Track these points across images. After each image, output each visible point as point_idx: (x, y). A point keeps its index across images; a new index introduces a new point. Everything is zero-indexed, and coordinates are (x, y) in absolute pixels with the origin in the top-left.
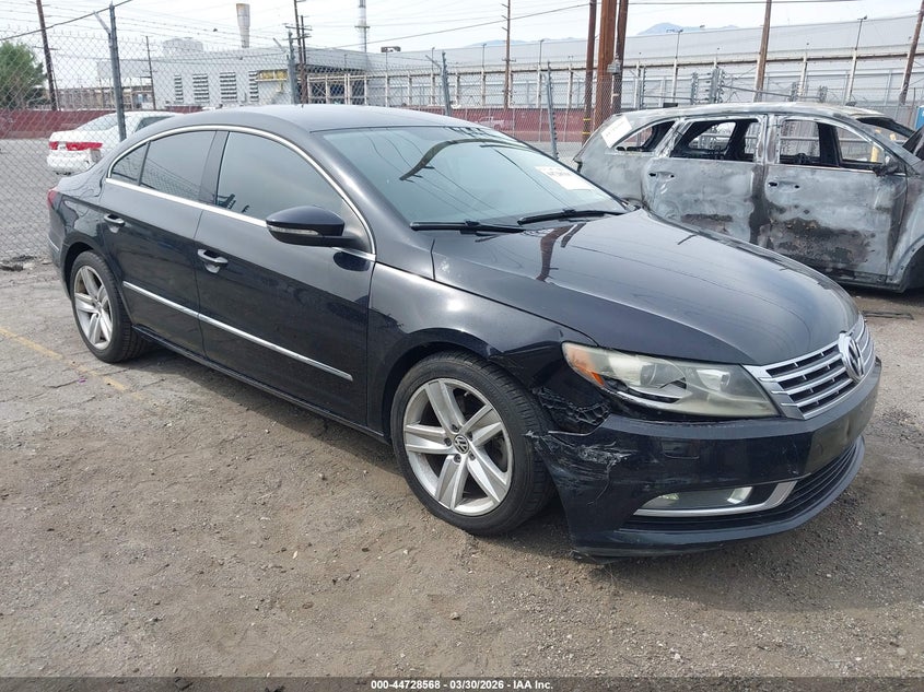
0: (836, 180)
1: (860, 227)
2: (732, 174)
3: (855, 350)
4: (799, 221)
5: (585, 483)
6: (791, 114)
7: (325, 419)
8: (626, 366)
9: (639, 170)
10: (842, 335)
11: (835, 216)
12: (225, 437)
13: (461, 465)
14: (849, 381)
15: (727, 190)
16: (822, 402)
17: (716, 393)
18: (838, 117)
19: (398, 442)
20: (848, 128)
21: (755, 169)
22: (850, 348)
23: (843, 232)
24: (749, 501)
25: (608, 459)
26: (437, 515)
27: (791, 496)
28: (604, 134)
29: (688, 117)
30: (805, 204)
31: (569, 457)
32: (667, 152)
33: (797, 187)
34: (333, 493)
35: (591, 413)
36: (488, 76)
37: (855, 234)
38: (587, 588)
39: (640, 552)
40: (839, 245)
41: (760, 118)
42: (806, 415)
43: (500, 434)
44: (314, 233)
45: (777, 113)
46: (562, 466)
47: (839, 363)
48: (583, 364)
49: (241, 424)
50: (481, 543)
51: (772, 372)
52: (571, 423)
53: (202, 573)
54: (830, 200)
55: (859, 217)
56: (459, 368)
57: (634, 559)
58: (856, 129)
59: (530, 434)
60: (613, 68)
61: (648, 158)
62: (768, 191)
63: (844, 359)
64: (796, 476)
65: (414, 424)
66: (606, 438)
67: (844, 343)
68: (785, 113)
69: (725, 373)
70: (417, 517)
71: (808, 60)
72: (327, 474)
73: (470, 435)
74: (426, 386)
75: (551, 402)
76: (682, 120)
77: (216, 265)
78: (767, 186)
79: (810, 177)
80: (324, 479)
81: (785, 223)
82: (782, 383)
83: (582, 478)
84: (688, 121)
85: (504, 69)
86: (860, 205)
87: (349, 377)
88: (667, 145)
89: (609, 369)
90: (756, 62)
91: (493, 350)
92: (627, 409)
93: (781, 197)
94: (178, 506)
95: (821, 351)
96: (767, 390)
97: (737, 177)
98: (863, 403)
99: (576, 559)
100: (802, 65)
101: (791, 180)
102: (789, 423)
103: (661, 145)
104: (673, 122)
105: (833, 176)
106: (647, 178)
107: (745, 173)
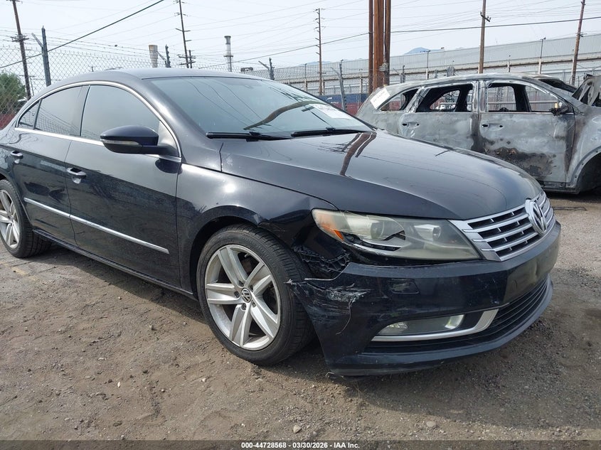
0: (527, 120)
1: (545, 150)
2: (457, 121)
3: (538, 212)
4: (504, 149)
5: (334, 318)
6: (494, 79)
7: (163, 288)
8: (359, 224)
9: (396, 123)
10: (528, 201)
11: (526, 145)
12: (88, 303)
13: (247, 311)
14: (534, 234)
15: (455, 132)
16: (515, 248)
17: (431, 243)
18: (525, 79)
19: (202, 297)
20: (532, 85)
21: (472, 117)
22: (534, 210)
23: (534, 155)
24: (462, 326)
25: (349, 298)
26: (232, 352)
27: (495, 321)
28: (372, 101)
29: (426, 86)
30: (507, 137)
31: (321, 298)
32: (413, 109)
33: (501, 126)
34: (158, 339)
35: (337, 263)
36: (309, 84)
37: (542, 156)
38: (341, 401)
39: (379, 371)
40: (532, 164)
41: (474, 83)
42: (502, 258)
43: (271, 285)
44: (136, 144)
45: (485, 80)
46: (315, 305)
47: (526, 221)
48: (329, 225)
49: (102, 293)
50: (264, 371)
51: (474, 225)
52: (324, 273)
53: (41, 402)
54: (524, 134)
55: (544, 144)
56: (239, 236)
57: (380, 377)
58: (538, 86)
59: (290, 282)
60: (383, 68)
61: (401, 114)
62: (482, 130)
63: (530, 218)
64: (497, 305)
65: (213, 283)
66: (347, 282)
67: (529, 206)
68: (490, 79)
69: (436, 227)
70: (218, 354)
71: (511, 66)
72: (156, 326)
73: (251, 288)
74: (218, 252)
75: (308, 257)
76: (423, 88)
77: (79, 177)
78: (481, 127)
79: (509, 119)
80: (153, 329)
81: (495, 151)
82: (481, 233)
83: (331, 314)
84: (427, 88)
85: (318, 79)
86: (544, 136)
87: (166, 250)
88: (413, 104)
89: (347, 227)
90: (477, 68)
91: (261, 218)
92: (362, 258)
93: (492, 134)
94: (38, 353)
95: (511, 211)
96: (470, 239)
97: (461, 122)
98: (547, 250)
99: (332, 380)
100: (507, 69)
101: (497, 122)
102: (490, 264)
103: (410, 105)
104: (417, 90)
105: (524, 118)
106: (401, 127)
107: (466, 120)
